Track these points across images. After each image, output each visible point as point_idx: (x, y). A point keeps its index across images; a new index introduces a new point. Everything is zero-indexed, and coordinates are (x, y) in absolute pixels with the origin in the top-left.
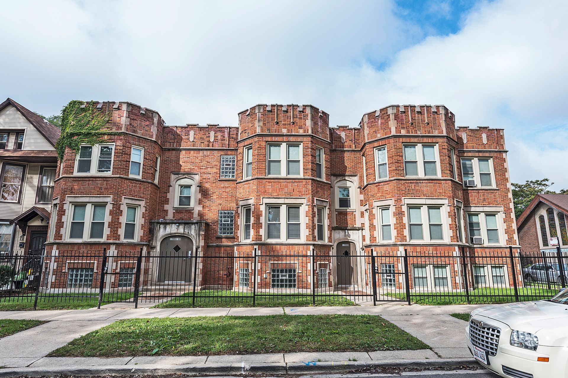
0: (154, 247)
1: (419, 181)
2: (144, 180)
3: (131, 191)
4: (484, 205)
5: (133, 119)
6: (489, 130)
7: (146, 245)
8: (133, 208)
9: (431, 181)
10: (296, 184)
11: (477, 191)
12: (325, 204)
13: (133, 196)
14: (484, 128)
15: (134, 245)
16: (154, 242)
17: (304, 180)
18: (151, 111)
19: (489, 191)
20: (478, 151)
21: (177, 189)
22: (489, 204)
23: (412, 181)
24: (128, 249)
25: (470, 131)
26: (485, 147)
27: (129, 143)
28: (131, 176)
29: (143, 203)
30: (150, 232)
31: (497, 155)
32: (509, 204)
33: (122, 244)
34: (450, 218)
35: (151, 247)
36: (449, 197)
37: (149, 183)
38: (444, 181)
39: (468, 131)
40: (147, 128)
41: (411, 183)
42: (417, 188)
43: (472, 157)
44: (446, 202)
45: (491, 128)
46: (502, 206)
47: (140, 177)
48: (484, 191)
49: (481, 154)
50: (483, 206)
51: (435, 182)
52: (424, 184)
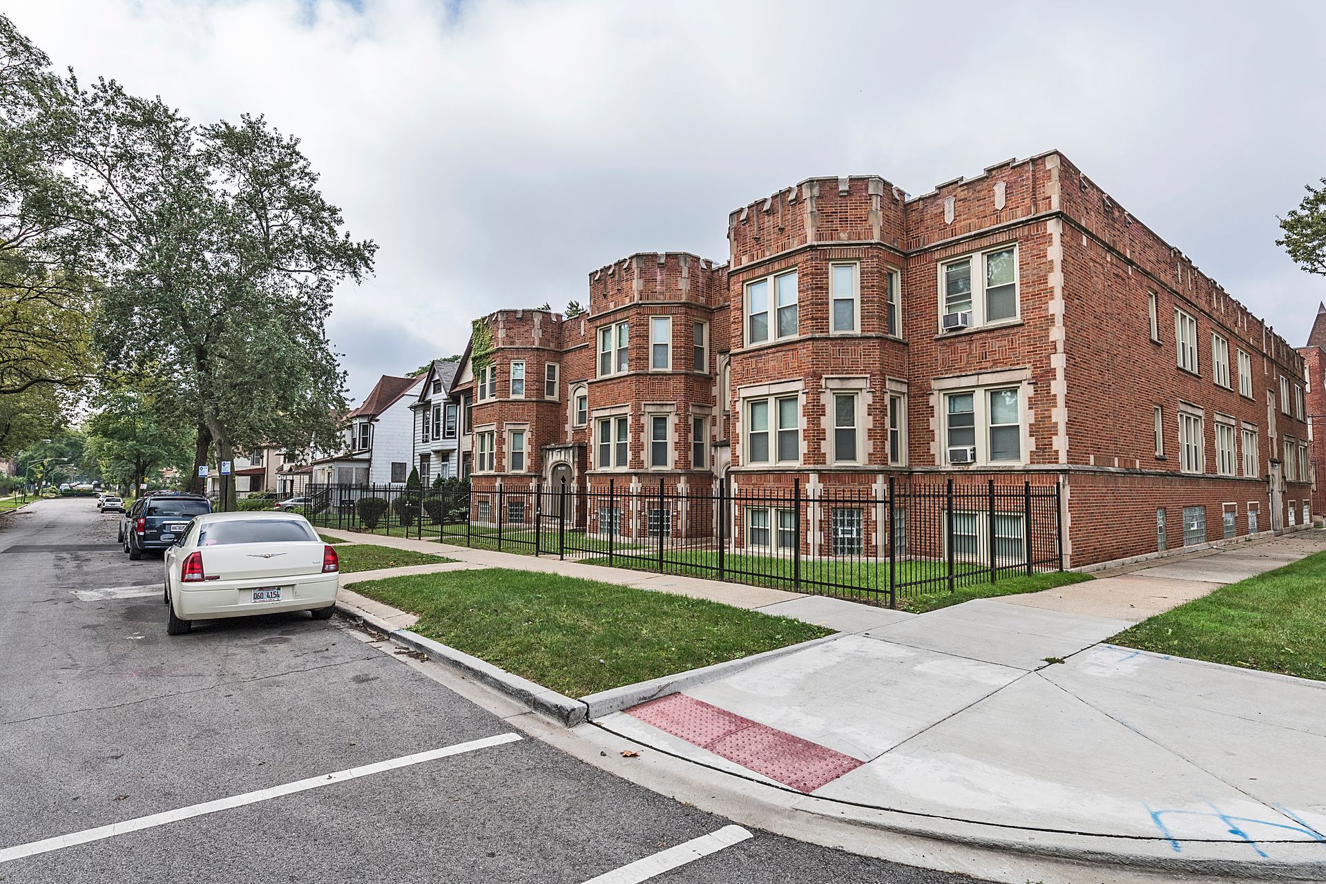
0: (545, 479)
1: (762, 352)
2: (527, 399)
3: (513, 413)
4: (980, 369)
5: (510, 329)
6: (1013, 168)
7: (535, 476)
8: (518, 434)
9: (780, 348)
10: (621, 384)
11: (967, 338)
12: (667, 409)
13: (516, 419)
14: (1001, 167)
15: (522, 477)
16: (544, 473)
17: (628, 378)
18: (529, 311)
19: (996, 333)
20: (975, 235)
21: (576, 402)
22: (997, 365)
23: (752, 354)
24: (515, 482)
25: (965, 187)
26: (998, 220)
27: (507, 358)
28: (512, 397)
29: (527, 427)
30: (539, 461)
31: (1029, 230)
32: (1048, 357)
33: (507, 476)
34: (806, 418)
35: (541, 479)
36: (807, 375)
37: (533, 401)
38: (802, 344)
39: (959, 190)
40: (527, 334)
41: (751, 357)
42: (760, 365)
43: (964, 253)
44: (799, 386)
45: (1020, 159)
46: (1028, 366)
47: (522, 397)
48: (984, 335)
49: (985, 242)
50: (977, 371)
51: (787, 348)
52: (771, 356)
